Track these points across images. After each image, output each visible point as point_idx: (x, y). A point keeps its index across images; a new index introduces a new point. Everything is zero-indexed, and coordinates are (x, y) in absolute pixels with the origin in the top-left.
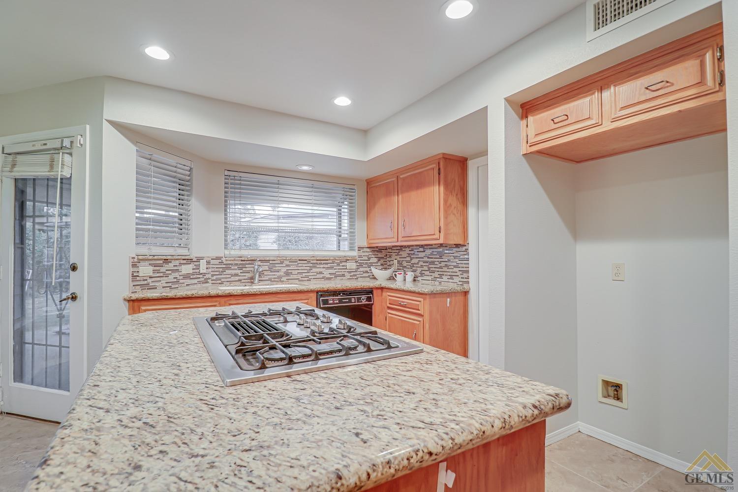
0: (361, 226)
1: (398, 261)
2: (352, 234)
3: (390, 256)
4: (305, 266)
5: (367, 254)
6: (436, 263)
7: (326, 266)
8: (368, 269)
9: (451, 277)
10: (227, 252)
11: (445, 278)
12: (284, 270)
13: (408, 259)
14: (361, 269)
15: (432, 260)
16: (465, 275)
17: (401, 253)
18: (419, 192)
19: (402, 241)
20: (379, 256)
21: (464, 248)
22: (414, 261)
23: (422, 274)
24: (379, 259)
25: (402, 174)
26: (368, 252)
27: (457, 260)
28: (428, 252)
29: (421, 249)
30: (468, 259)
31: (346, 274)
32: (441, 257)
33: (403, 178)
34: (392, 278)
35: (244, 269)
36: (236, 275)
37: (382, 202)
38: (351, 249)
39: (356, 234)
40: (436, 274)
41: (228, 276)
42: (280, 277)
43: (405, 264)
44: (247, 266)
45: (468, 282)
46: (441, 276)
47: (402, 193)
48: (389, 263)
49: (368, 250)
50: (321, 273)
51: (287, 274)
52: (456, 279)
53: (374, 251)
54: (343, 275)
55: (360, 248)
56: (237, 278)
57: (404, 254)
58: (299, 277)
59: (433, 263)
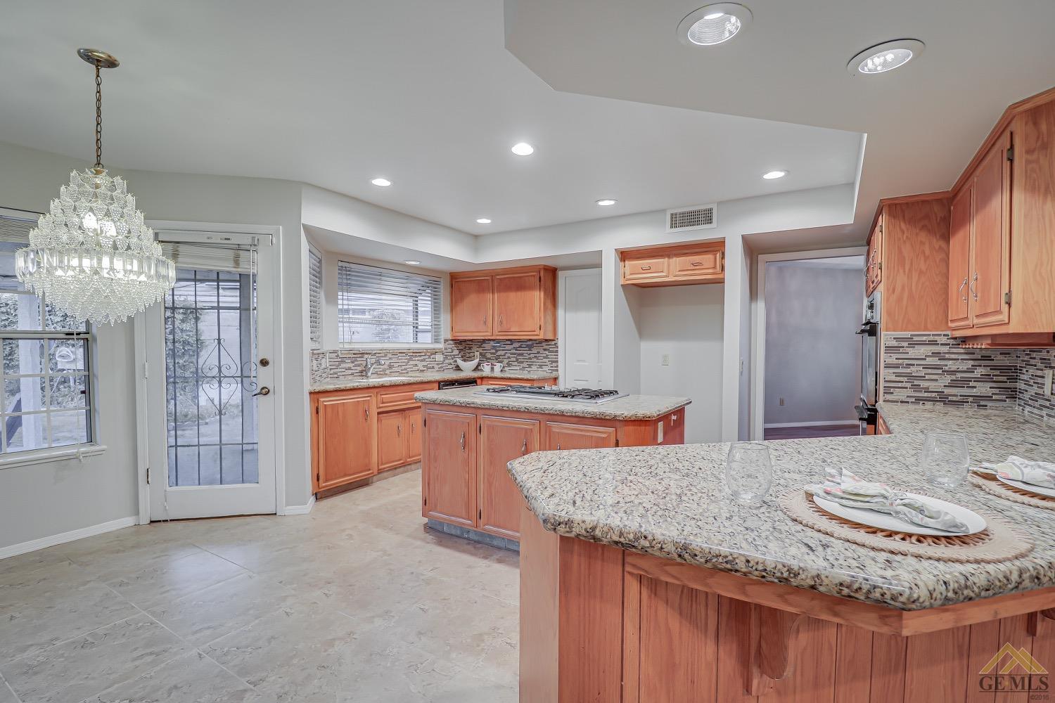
0: (445, 318)
1: (481, 354)
2: (436, 326)
3: (470, 348)
4: (404, 359)
5: (450, 346)
6: (525, 355)
7: (420, 358)
8: (451, 361)
9: (541, 366)
10: (341, 346)
11: (534, 368)
12: (387, 363)
13: (494, 351)
14: (447, 361)
15: (520, 352)
16: (554, 364)
17: (484, 345)
18: (519, 294)
19: (497, 335)
20: (460, 348)
21: (553, 343)
22: (499, 353)
23: (509, 365)
24: (460, 350)
25: (498, 275)
26: (451, 345)
27: (547, 352)
28: (516, 345)
29: (509, 343)
30: (557, 351)
31: (435, 366)
32: (530, 350)
33: (500, 279)
34: (477, 369)
35: (356, 363)
36: (350, 369)
37: (472, 299)
38: (436, 341)
39: (442, 326)
40: (525, 365)
41: (343, 370)
42: (384, 370)
43: (489, 356)
44: (358, 359)
45: (557, 370)
46: (530, 366)
47: (499, 291)
48: (468, 355)
49: (451, 342)
50: (416, 365)
51: (390, 367)
52: (545, 368)
53: (456, 343)
54: (433, 368)
55: (446, 341)
56: (350, 372)
57: (486, 346)
58: (399, 369)
59: (522, 355)
